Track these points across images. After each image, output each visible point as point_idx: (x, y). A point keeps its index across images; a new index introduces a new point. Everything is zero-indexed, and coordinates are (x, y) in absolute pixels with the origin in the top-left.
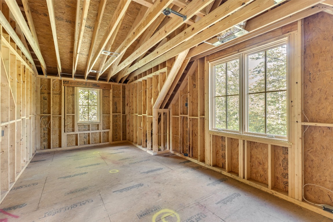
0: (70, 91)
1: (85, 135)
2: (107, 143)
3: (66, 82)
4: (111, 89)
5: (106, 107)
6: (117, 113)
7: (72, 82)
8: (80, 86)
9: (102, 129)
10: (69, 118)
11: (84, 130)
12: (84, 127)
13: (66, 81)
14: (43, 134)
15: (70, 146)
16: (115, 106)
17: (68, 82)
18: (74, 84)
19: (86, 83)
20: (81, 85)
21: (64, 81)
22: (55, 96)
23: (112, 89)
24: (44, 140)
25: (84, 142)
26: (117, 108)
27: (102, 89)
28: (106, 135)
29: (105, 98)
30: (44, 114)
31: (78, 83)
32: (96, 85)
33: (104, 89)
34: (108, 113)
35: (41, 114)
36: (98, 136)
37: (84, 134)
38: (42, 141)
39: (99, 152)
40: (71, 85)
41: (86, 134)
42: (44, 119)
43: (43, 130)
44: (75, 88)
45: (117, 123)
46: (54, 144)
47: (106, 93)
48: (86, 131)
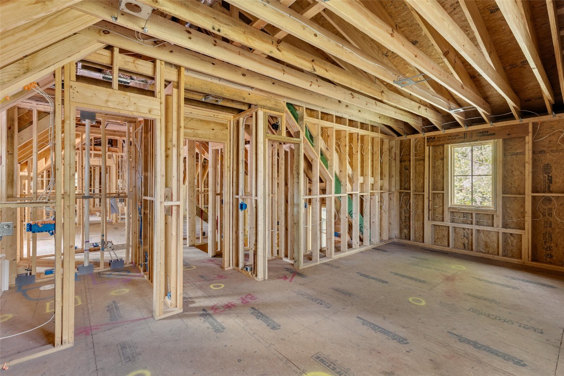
0: (439, 153)
1: (465, 232)
2: (515, 261)
3: (431, 140)
4: (528, 134)
5: (516, 178)
6: (551, 192)
7: (439, 138)
8: (454, 141)
9: (501, 225)
10: (438, 197)
11: (464, 223)
12: (464, 217)
13: (431, 138)
14: (403, 218)
15: (438, 245)
16: (546, 176)
17: (434, 138)
18: (443, 140)
19: (465, 133)
20: (455, 138)
21: (427, 139)
22: (418, 163)
23: (531, 135)
24: (405, 226)
25: (464, 244)
26: (550, 181)
27: (501, 140)
28: (515, 241)
29: (514, 157)
30: (405, 190)
31: (451, 136)
32: (488, 132)
33: (508, 137)
34: (522, 191)
35: (400, 189)
36: (495, 238)
37: (464, 229)
38: (403, 227)
39: (464, 268)
40: (438, 143)
41: (466, 230)
42: (405, 197)
43: (403, 212)
44: (445, 145)
45: (551, 219)
46: (417, 235)
47: (515, 145)
48: (468, 224)
